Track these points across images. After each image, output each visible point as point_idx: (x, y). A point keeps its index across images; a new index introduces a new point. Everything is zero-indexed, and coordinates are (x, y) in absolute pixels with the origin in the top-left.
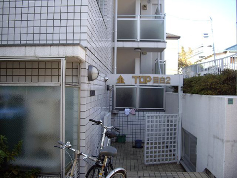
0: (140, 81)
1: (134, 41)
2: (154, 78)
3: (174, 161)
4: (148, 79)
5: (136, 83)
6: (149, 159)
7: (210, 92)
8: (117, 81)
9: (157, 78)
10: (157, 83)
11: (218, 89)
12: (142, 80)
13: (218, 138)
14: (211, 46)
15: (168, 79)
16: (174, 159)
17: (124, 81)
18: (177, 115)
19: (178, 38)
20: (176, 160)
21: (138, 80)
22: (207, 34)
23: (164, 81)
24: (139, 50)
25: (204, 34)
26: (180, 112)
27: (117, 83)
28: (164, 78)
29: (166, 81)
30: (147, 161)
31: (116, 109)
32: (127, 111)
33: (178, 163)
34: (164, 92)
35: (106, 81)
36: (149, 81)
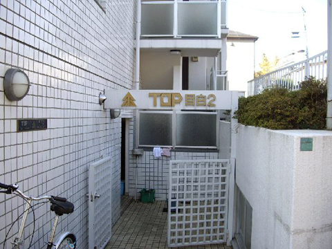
0: (162, 101)
2: (188, 96)
3: (221, 241)
4: (176, 99)
5: (155, 105)
6: (176, 237)
7: (271, 122)
8: (121, 103)
9: (192, 96)
10: (193, 105)
11: (288, 116)
12: (166, 100)
13: (281, 222)
14: (303, 51)
15: (212, 99)
16: (222, 238)
17: (135, 102)
18: (228, 160)
19: (255, 39)
20: (225, 238)
21: (158, 100)
22: (298, 33)
23: (204, 101)
24: (178, 52)
25: (293, 33)
26: (233, 155)
27: (122, 106)
28: (204, 97)
29: (208, 101)
30: (173, 241)
31: (139, 148)
32: (158, 150)
33: (228, 244)
34: (218, 120)
35: (102, 102)
36: (179, 102)
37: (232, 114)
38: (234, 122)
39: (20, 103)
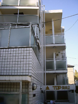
0: (56, 88)
1: (53, 70)
5: (54, 89)
8: (46, 89)
9: (64, 86)
12: (57, 88)
17: (49, 89)
18: (74, 103)
21: (55, 88)
23: (67, 88)
24: (56, 74)
26: (76, 102)
28: (67, 87)
29: (68, 88)
31: (46, 101)
32: (52, 101)
34: (68, 92)
35: (41, 89)
36: (60, 88)
37: (74, 91)
38: (75, 93)
39: (35, 90)
